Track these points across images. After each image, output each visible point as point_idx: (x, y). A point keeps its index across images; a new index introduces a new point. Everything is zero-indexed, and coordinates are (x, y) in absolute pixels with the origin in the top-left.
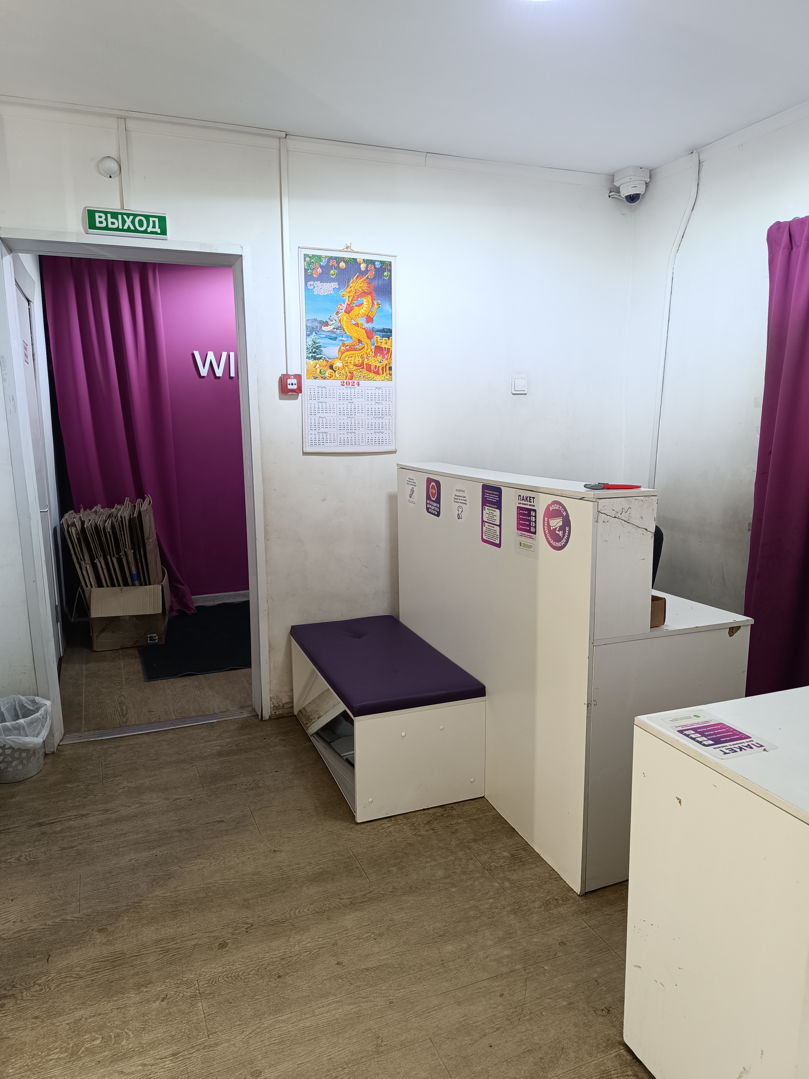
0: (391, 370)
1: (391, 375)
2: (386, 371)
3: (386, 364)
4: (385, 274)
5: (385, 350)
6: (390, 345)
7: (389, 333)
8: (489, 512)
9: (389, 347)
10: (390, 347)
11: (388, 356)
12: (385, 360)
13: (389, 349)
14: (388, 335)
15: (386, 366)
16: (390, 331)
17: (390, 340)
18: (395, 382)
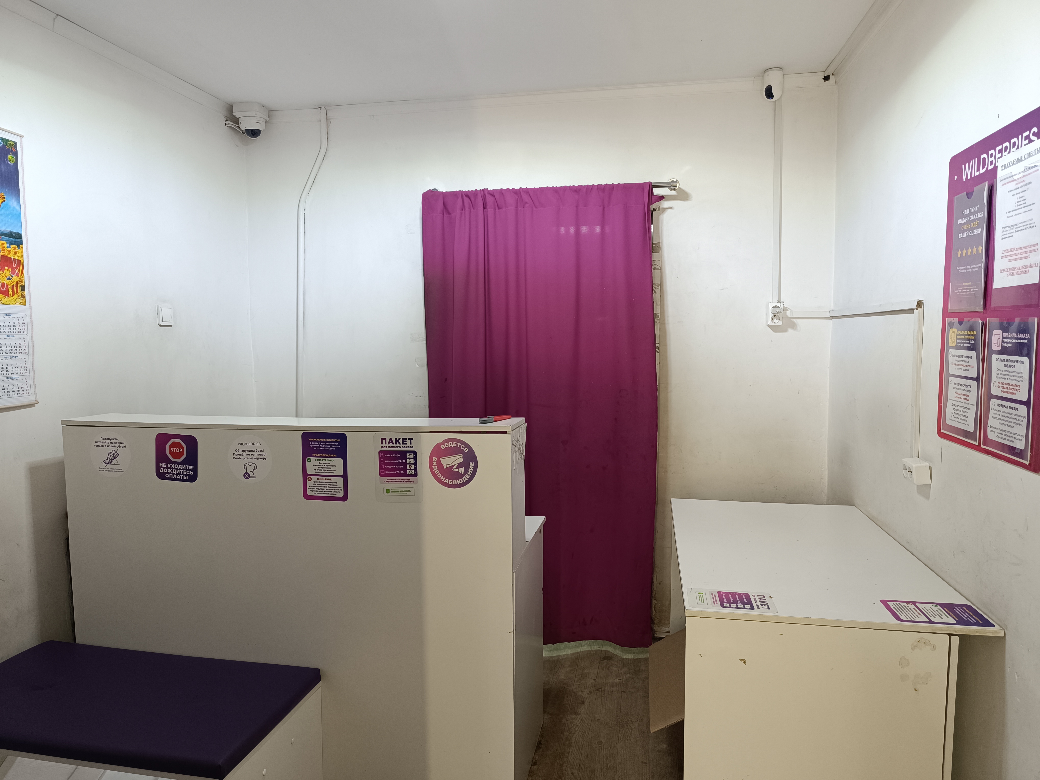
0: (24, 290)
1: (23, 297)
2: (17, 292)
3: (17, 281)
4: (10, 157)
5: (15, 263)
6: (20, 256)
7: (18, 240)
8: (320, 463)
9: (19, 259)
10: (21, 259)
11: (19, 271)
12: (14, 276)
13: (19, 261)
14: (17, 241)
15: (17, 283)
16: (20, 236)
17: (21, 249)
18: (30, 307)
